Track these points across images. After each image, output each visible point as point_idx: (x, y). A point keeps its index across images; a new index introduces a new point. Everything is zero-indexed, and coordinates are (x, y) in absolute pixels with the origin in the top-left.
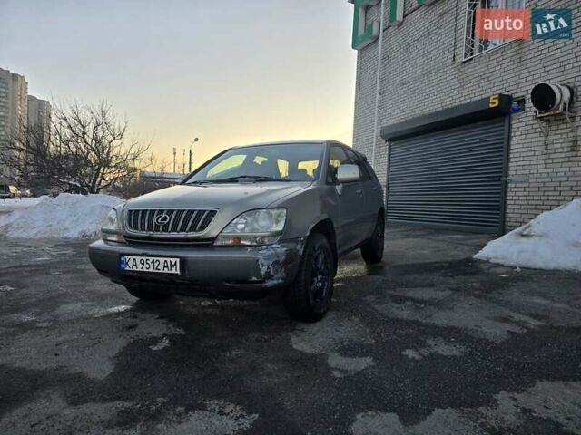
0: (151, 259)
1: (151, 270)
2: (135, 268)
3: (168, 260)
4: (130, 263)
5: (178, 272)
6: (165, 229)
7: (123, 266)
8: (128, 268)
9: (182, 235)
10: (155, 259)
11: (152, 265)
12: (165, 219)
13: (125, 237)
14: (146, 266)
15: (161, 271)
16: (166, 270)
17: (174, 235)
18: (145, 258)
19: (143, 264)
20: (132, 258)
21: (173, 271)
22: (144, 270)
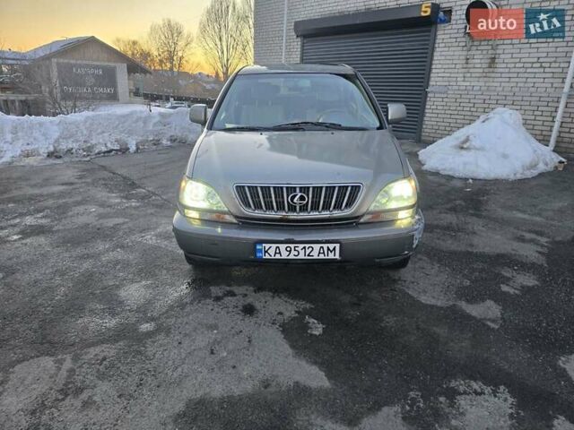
0: (302, 246)
1: (301, 256)
2: (278, 256)
3: (325, 246)
4: (272, 252)
5: (337, 257)
6: (304, 208)
7: (259, 255)
8: (267, 257)
9: (326, 214)
10: (307, 246)
11: (302, 252)
12: (302, 198)
13: (236, 217)
14: (293, 252)
15: (316, 257)
16: (322, 256)
17: (315, 215)
18: (292, 246)
19: (290, 251)
20: (274, 246)
21: (331, 256)
22: (291, 257)
